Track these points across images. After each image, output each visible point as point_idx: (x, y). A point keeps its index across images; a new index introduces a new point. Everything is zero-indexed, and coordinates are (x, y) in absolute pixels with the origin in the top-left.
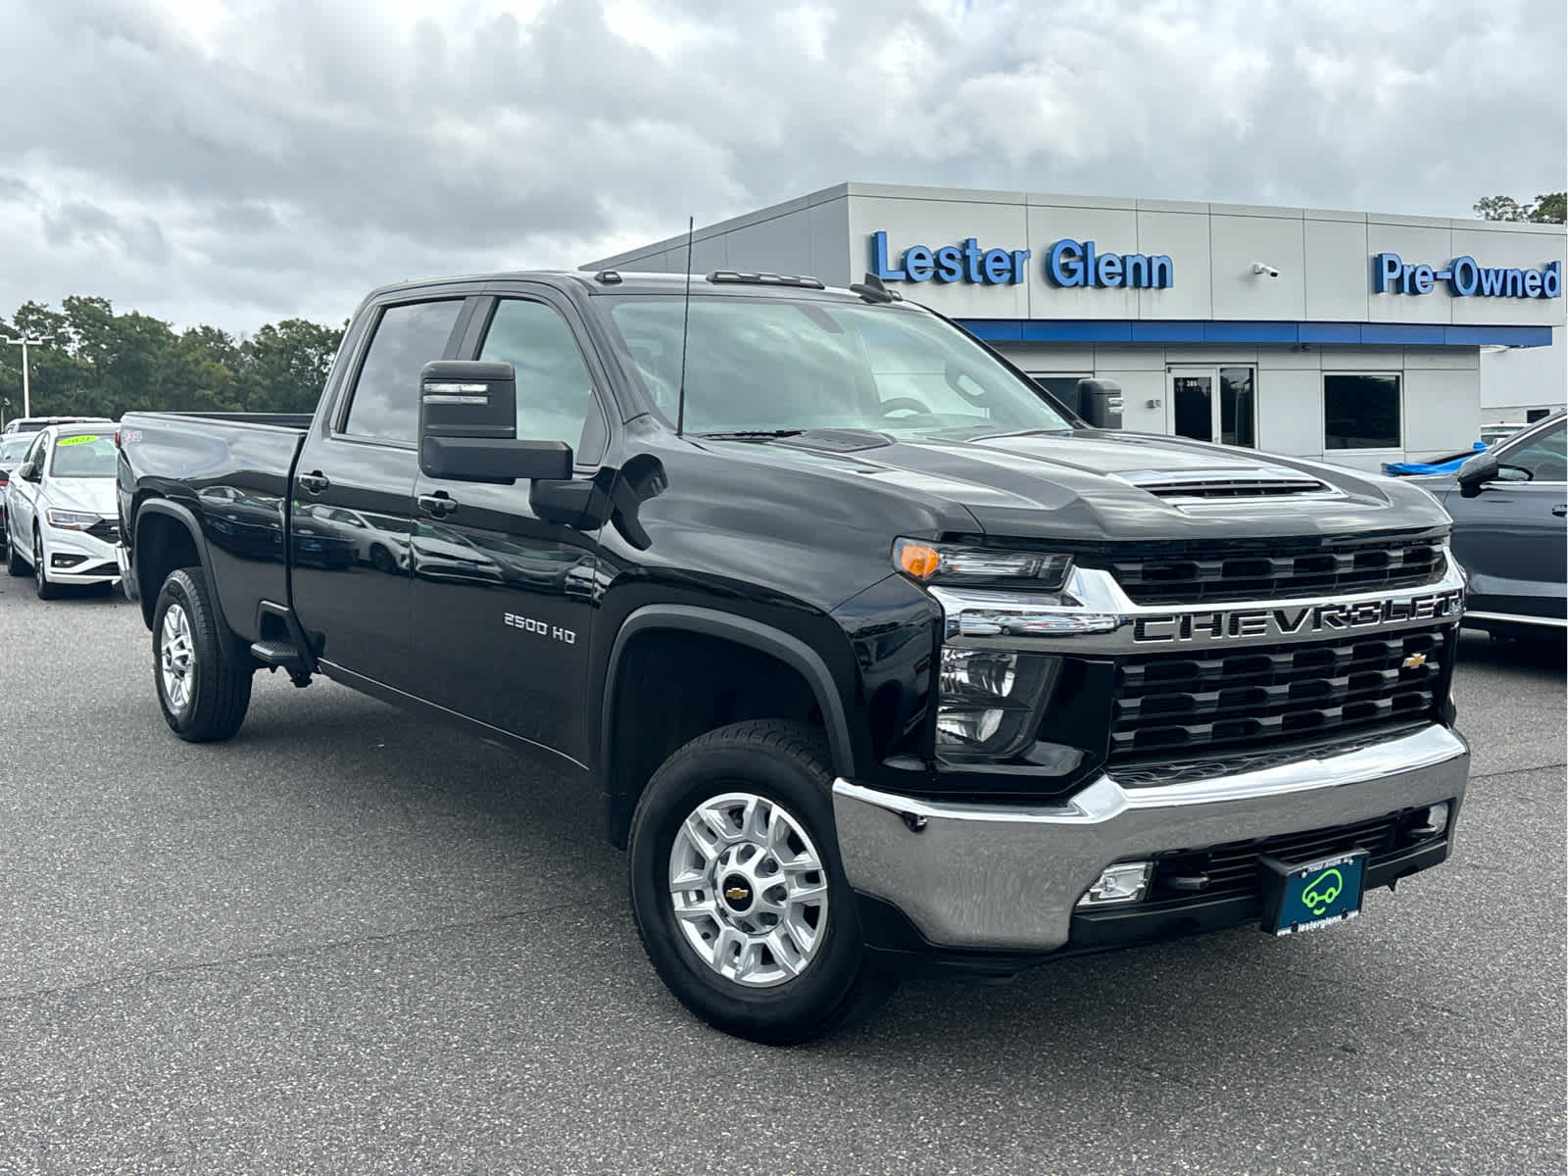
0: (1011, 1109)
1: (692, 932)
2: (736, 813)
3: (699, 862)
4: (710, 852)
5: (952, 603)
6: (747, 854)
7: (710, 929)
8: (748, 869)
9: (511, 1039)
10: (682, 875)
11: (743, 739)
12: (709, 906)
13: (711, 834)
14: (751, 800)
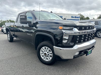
0: (66, 70)
1: (41, 56)
2: (45, 48)
3: (42, 51)
4: (43, 51)
5: (64, 31)
6: (46, 51)
7: (43, 56)
8: (46, 53)
9: (27, 66)
10: (41, 52)
11: (46, 43)
12: (43, 55)
13: (43, 49)
14: (47, 47)
